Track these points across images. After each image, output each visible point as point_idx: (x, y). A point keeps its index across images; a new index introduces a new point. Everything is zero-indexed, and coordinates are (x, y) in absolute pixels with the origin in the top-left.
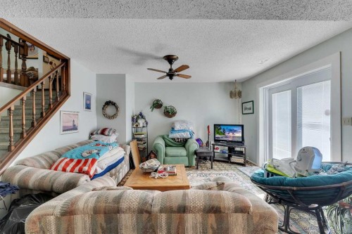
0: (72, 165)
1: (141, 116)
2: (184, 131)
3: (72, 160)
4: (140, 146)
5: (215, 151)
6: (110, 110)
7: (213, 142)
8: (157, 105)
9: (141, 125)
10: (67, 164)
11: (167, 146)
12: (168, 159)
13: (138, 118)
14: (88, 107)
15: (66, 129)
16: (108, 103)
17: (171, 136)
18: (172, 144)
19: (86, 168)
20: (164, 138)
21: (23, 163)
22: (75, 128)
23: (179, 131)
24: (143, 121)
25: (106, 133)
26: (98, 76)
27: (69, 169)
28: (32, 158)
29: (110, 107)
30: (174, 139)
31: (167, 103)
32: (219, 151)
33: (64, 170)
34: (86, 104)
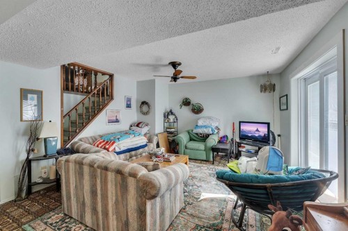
0: (102, 144)
1: (171, 113)
2: (206, 127)
3: (104, 141)
4: (169, 138)
5: (240, 149)
6: (145, 108)
7: (238, 140)
8: (186, 103)
9: (172, 120)
10: (100, 143)
11: (191, 139)
12: (188, 151)
13: (168, 114)
14: (129, 106)
15: (110, 122)
16: (144, 103)
17: (195, 131)
18: (195, 139)
19: (107, 147)
20: (189, 133)
21: (81, 140)
22: (117, 121)
23: (201, 127)
24: (173, 117)
25: (140, 126)
26: (138, 82)
27: (100, 146)
28: (87, 138)
29: (145, 105)
30: (197, 134)
31: (194, 101)
32: (244, 150)
33: (98, 146)
34: (127, 104)
